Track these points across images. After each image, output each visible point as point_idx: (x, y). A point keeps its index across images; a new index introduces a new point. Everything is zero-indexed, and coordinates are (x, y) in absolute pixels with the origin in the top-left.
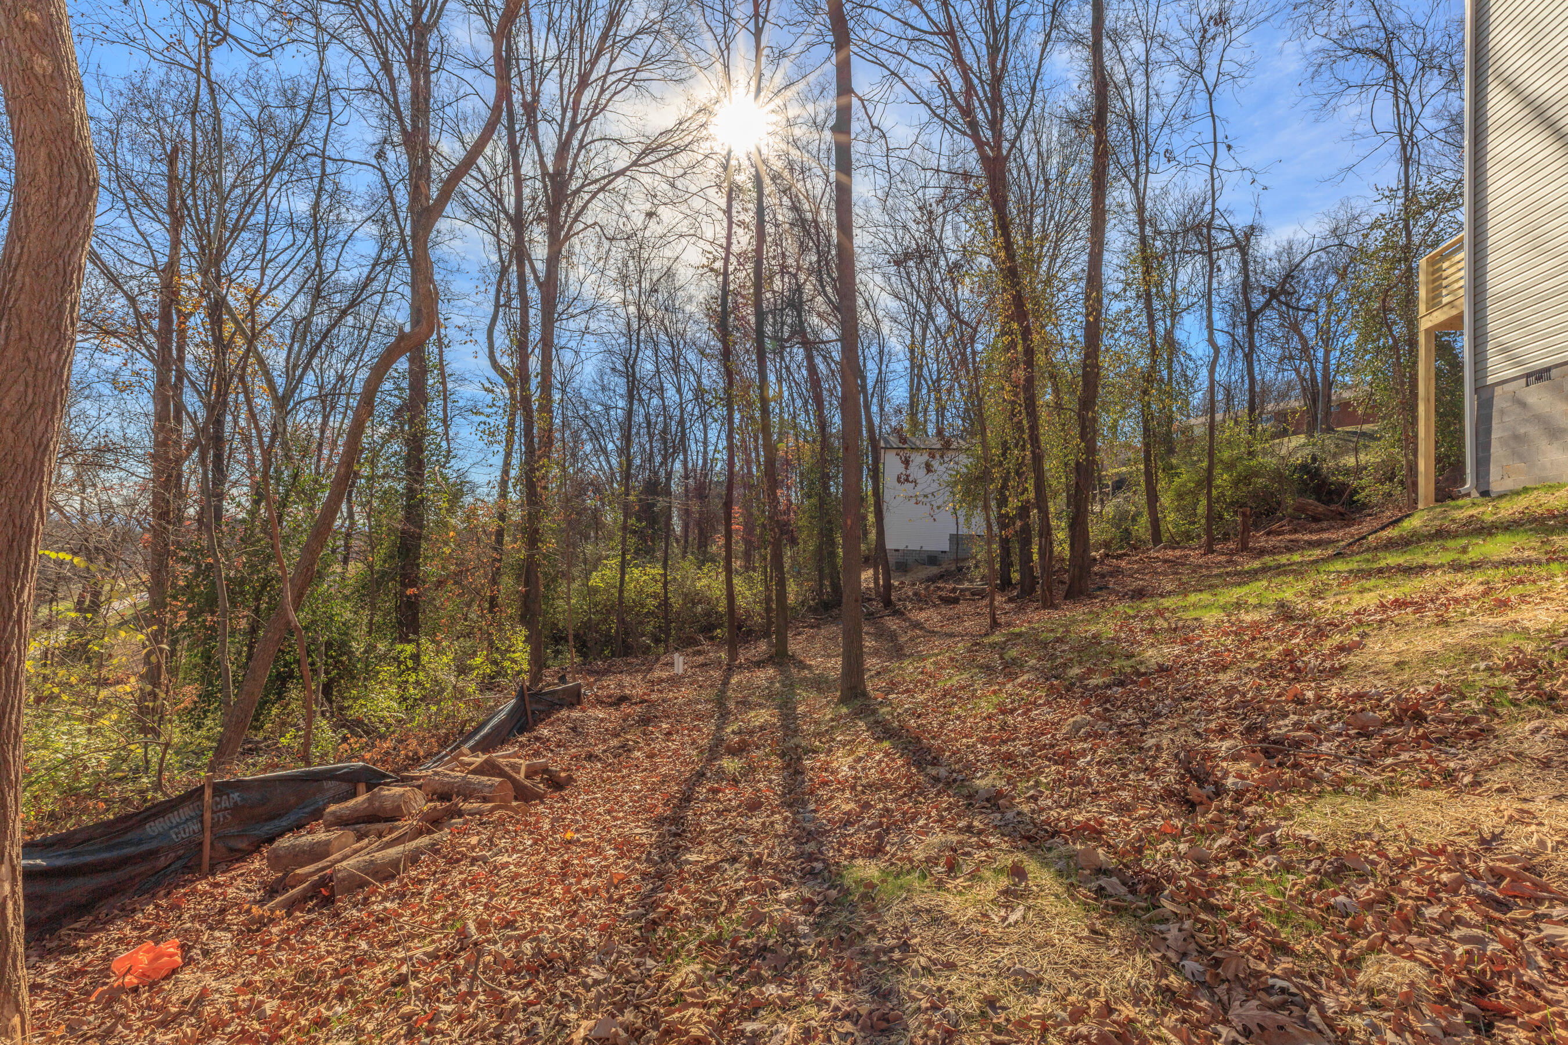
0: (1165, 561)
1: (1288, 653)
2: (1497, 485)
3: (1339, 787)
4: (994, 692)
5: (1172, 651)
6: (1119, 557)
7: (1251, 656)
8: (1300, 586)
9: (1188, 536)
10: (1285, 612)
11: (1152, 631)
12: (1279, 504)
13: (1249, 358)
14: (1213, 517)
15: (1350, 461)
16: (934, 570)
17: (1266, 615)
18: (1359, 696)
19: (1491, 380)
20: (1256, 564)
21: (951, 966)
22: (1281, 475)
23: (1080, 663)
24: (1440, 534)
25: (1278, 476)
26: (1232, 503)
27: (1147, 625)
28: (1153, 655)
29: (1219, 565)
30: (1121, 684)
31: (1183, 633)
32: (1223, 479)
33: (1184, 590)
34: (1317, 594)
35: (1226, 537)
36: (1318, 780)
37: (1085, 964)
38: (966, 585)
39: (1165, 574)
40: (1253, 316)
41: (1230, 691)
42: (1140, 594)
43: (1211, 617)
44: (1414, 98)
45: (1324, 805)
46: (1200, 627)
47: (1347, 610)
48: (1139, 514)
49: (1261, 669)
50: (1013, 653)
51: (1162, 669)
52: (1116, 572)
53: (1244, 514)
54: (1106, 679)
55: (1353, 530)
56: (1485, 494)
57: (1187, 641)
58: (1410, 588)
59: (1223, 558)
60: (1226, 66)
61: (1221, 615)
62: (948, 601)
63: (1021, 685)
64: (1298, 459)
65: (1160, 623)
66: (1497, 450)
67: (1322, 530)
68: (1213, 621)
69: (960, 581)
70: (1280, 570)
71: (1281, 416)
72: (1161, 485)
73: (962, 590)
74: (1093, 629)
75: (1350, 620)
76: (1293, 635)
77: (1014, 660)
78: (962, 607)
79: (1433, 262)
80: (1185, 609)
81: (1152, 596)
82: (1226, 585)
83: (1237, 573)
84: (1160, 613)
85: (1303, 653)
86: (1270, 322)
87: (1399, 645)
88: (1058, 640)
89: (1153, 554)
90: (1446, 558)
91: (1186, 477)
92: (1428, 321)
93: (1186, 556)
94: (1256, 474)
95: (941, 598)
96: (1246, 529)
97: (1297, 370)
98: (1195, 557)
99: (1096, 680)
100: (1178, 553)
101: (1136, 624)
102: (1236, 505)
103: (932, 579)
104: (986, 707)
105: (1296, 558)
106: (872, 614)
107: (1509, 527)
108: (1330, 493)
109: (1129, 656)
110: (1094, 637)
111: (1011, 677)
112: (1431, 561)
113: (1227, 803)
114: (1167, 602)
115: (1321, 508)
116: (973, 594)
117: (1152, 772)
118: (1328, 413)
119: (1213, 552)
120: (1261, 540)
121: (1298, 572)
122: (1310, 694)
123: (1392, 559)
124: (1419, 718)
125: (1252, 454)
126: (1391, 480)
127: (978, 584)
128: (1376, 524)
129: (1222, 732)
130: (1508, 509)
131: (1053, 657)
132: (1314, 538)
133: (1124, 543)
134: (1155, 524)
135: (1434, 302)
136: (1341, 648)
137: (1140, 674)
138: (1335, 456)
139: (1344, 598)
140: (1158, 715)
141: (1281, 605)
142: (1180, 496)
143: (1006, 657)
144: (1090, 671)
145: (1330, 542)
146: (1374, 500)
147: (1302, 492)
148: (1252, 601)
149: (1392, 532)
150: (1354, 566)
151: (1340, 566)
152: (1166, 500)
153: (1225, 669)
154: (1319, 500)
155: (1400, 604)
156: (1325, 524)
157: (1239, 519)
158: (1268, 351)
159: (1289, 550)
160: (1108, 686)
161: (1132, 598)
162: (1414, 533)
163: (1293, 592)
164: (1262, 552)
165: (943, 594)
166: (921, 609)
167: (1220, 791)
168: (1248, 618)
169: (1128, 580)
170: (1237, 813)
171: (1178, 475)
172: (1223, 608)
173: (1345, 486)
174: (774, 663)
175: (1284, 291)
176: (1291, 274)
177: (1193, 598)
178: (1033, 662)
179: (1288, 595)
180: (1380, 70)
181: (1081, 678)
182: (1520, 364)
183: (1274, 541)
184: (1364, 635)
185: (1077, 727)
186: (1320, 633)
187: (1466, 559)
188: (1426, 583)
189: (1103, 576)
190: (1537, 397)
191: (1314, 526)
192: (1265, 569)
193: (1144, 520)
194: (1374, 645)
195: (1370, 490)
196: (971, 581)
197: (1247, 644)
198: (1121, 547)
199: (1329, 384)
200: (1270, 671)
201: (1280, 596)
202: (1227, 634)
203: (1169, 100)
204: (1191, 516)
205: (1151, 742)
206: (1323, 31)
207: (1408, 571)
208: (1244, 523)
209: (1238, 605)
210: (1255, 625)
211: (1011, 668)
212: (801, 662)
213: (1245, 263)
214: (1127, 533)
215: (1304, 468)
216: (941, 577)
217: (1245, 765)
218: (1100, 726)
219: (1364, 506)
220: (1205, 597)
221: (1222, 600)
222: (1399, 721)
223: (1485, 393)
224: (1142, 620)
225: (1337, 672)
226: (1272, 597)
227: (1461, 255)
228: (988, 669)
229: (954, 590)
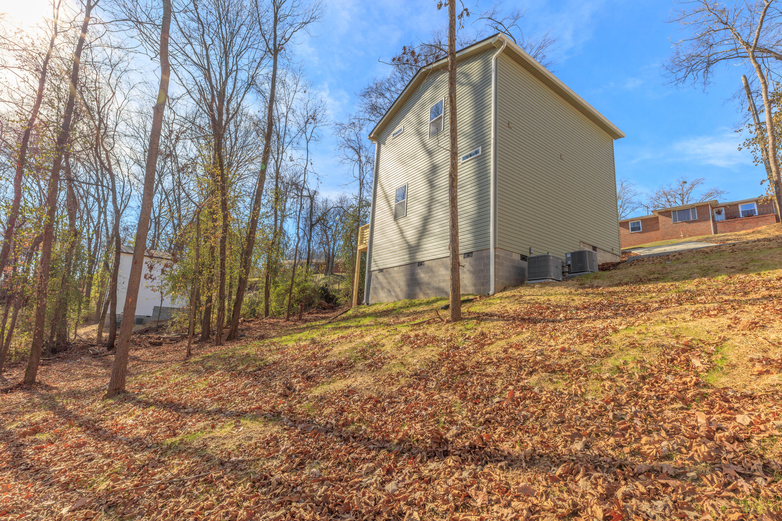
0: (270, 324)
1: (314, 353)
2: (370, 302)
3: (323, 383)
4: (205, 380)
5: (277, 357)
6: (249, 322)
7: (303, 355)
8: (318, 333)
9: (279, 313)
10: (313, 341)
11: (270, 350)
12: (313, 302)
13: (309, 241)
14: (290, 306)
15: (336, 287)
16: (141, 327)
17: (308, 342)
18: (330, 362)
19: (372, 269)
20: (305, 326)
21: (225, 444)
22: (315, 290)
23: (243, 364)
24: (356, 316)
25: (314, 291)
26: (297, 300)
27: (268, 349)
28: (270, 359)
29: (291, 326)
30: (260, 370)
31: (281, 350)
32: (295, 290)
33: (280, 335)
34: (323, 335)
35: (294, 314)
36: (318, 383)
37: (264, 431)
38: (165, 335)
39: (269, 329)
40: (312, 225)
41: (297, 366)
42: (262, 337)
43: (291, 344)
44: (364, 170)
45: (319, 388)
46: (287, 348)
47: (329, 339)
48: (260, 302)
49: (306, 358)
50: (209, 364)
51: (274, 363)
52: (249, 328)
53: (301, 305)
54: (254, 369)
55: (335, 313)
56: (368, 304)
57: (283, 353)
58: (346, 333)
59: (292, 323)
60: (313, 134)
61: (294, 343)
62: (154, 344)
63: (217, 375)
64: (322, 284)
65: (273, 347)
66: (371, 291)
67: (326, 313)
68: (291, 346)
69: (162, 333)
70: (313, 328)
71: (317, 265)
72: (272, 290)
73: (164, 338)
74: (246, 352)
75: (330, 343)
76: (315, 348)
77: (211, 367)
78: (164, 347)
79: (362, 229)
80: (282, 342)
81: (267, 338)
82: (295, 333)
83: (298, 329)
84: (274, 344)
85: (318, 353)
86: (318, 228)
87: (340, 348)
88: (230, 357)
89: (264, 320)
90: (355, 324)
91: (281, 288)
92: (360, 247)
93: (279, 322)
94: (307, 289)
95: (151, 343)
96: (301, 312)
97: (324, 248)
98: (282, 322)
99: (250, 369)
100: (275, 320)
101: (264, 349)
102: (299, 301)
103: (142, 332)
104: (202, 386)
105: (318, 323)
106: (97, 354)
107: (370, 315)
108: (330, 298)
109: (262, 360)
110: (247, 354)
111: (211, 373)
112: (352, 325)
113: (297, 393)
114: (274, 340)
115: (326, 304)
116: (171, 340)
117: (275, 392)
118: (332, 267)
119: (289, 320)
120: (306, 316)
121: (317, 328)
122: (318, 364)
123: (343, 324)
124: (341, 365)
125: (306, 281)
126: (347, 295)
127: (173, 335)
128: (342, 312)
129: (295, 377)
130: (371, 309)
131: (230, 364)
132: (324, 316)
133: (252, 315)
134: (267, 307)
135: (362, 243)
136: (327, 351)
137: (267, 366)
138: (332, 284)
139: (329, 336)
140: (275, 376)
141: (313, 339)
142: (278, 295)
143: (206, 366)
144: (248, 367)
145: (328, 318)
146: (342, 302)
147: (321, 298)
148: (304, 338)
149: (344, 315)
150: (333, 326)
151: (330, 326)
152: (272, 297)
153: (295, 360)
154: (326, 301)
155: (342, 337)
156: (327, 311)
157: (299, 307)
158: (316, 239)
159: (315, 320)
160: (255, 371)
161: (259, 339)
162: (350, 316)
163: (315, 335)
164: (306, 321)
165: (152, 340)
166: (136, 350)
167: (295, 391)
168: (302, 344)
169: (254, 332)
170: (299, 395)
171: (278, 286)
172: (295, 341)
173: (334, 296)
174: (22, 389)
175: (323, 219)
176: (326, 213)
177: (284, 338)
178: (220, 366)
179: (314, 336)
180: (356, 157)
181: (244, 370)
182: (377, 266)
183: (310, 316)
184: (333, 347)
185: (246, 385)
186: (322, 347)
187: (359, 324)
188: (349, 331)
189: (243, 330)
190: (380, 276)
191: (324, 311)
192: (307, 327)
193: (262, 305)
194: (335, 349)
195: (342, 300)
196: (168, 333)
197: (302, 352)
198: (251, 317)
199: (334, 256)
200: (308, 359)
201: (312, 336)
202: (296, 349)
203: (293, 135)
204: (281, 305)
205: (273, 384)
206: (343, 136)
207: (346, 328)
208: (301, 309)
209: (300, 340)
210: (305, 346)
211: (210, 370)
212: (47, 386)
213: (312, 204)
214: (254, 310)
215: (323, 288)
216: (146, 331)
217: (301, 384)
218: (255, 383)
219: (339, 305)
220: (288, 337)
221: (294, 338)
222: (337, 367)
223: (370, 272)
224: (266, 347)
225: (325, 357)
226: (310, 337)
227: (368, 230)
228: (198, 372)
229: (159, 338)
